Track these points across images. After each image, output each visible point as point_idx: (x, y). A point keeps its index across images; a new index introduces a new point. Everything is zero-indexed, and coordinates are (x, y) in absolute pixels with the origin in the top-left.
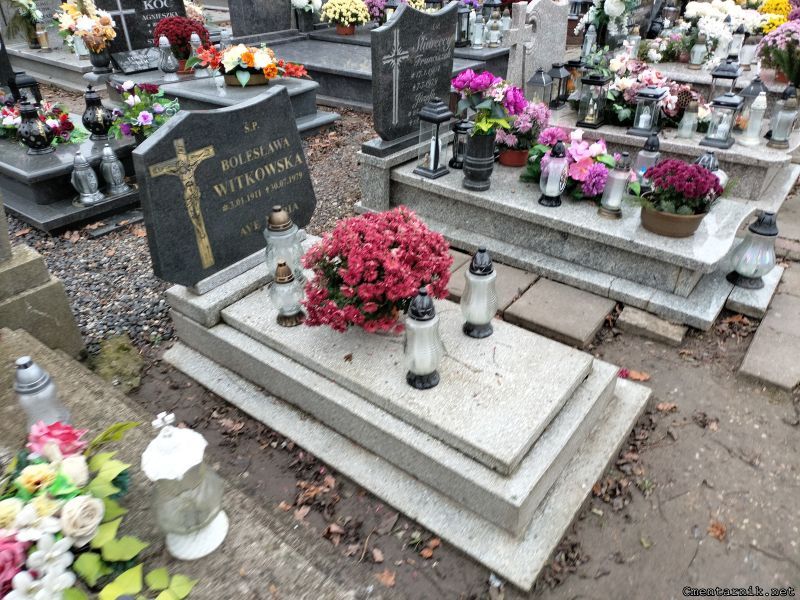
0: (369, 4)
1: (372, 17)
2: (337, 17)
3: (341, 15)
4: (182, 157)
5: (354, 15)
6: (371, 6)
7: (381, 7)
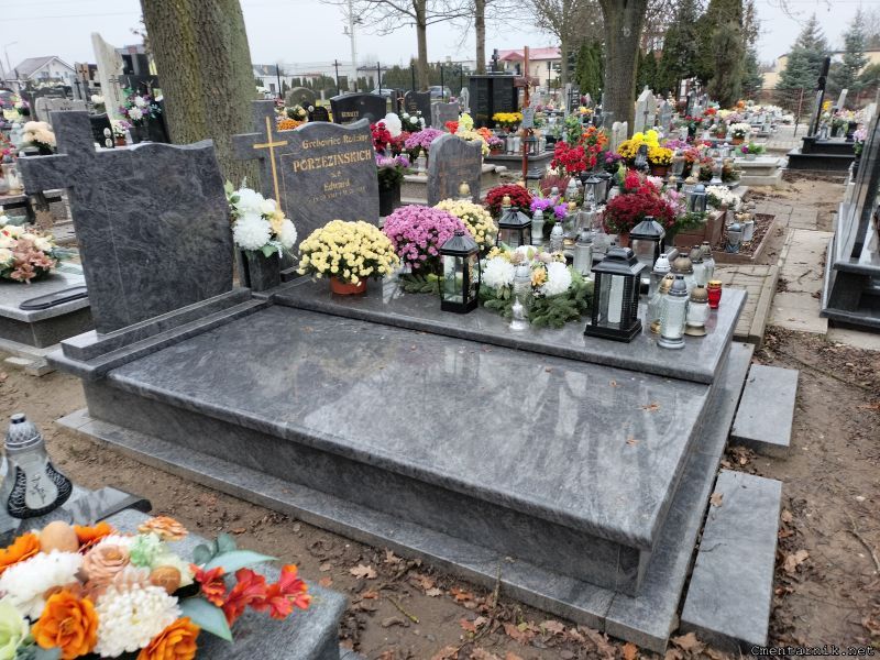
3: (342, 264)
6: (400, 241)
7: (423, 245)
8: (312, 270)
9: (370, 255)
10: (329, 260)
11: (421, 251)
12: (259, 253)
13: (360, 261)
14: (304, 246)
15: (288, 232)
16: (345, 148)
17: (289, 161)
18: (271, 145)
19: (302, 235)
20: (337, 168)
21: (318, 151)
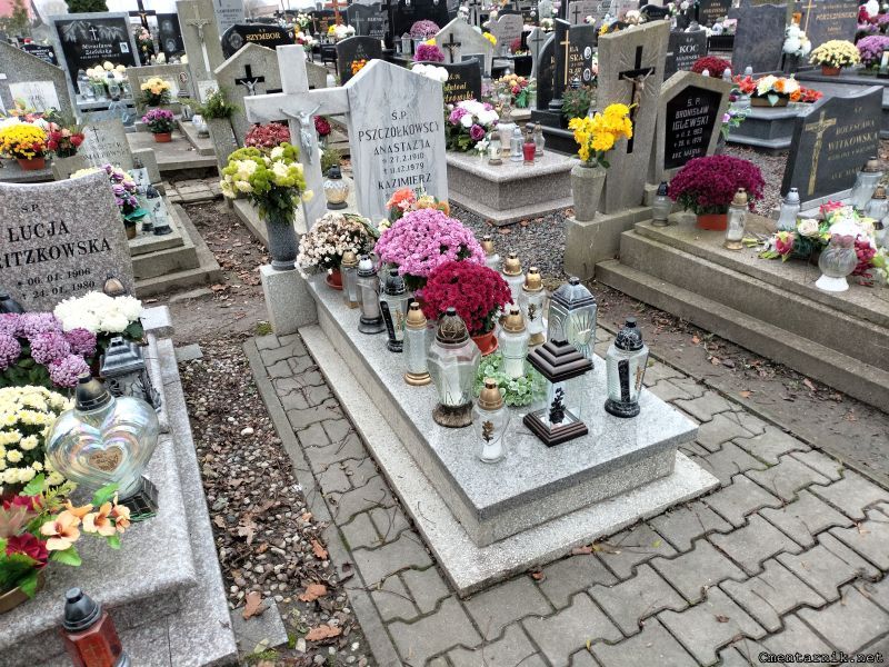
0: (861, 49)
1: (863, 60)
2: (828, 59)
3: (833, 58)
4: (821, 122)
5: (847, 58)
6: (863, 50)
7: (875, 52)
8: (816, 61)
9: (847, 54)
10: (827, 56)
11: (873, 55)
12: (793, 55)
13: (841, 57)
14: (816, 51)
15: (807, 46)
16: (843, 10)
17: (815, 15)
18: (809, 7)
19: (814, 46)
20: (837, 20)
21: (830, 11)
